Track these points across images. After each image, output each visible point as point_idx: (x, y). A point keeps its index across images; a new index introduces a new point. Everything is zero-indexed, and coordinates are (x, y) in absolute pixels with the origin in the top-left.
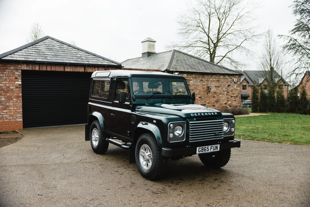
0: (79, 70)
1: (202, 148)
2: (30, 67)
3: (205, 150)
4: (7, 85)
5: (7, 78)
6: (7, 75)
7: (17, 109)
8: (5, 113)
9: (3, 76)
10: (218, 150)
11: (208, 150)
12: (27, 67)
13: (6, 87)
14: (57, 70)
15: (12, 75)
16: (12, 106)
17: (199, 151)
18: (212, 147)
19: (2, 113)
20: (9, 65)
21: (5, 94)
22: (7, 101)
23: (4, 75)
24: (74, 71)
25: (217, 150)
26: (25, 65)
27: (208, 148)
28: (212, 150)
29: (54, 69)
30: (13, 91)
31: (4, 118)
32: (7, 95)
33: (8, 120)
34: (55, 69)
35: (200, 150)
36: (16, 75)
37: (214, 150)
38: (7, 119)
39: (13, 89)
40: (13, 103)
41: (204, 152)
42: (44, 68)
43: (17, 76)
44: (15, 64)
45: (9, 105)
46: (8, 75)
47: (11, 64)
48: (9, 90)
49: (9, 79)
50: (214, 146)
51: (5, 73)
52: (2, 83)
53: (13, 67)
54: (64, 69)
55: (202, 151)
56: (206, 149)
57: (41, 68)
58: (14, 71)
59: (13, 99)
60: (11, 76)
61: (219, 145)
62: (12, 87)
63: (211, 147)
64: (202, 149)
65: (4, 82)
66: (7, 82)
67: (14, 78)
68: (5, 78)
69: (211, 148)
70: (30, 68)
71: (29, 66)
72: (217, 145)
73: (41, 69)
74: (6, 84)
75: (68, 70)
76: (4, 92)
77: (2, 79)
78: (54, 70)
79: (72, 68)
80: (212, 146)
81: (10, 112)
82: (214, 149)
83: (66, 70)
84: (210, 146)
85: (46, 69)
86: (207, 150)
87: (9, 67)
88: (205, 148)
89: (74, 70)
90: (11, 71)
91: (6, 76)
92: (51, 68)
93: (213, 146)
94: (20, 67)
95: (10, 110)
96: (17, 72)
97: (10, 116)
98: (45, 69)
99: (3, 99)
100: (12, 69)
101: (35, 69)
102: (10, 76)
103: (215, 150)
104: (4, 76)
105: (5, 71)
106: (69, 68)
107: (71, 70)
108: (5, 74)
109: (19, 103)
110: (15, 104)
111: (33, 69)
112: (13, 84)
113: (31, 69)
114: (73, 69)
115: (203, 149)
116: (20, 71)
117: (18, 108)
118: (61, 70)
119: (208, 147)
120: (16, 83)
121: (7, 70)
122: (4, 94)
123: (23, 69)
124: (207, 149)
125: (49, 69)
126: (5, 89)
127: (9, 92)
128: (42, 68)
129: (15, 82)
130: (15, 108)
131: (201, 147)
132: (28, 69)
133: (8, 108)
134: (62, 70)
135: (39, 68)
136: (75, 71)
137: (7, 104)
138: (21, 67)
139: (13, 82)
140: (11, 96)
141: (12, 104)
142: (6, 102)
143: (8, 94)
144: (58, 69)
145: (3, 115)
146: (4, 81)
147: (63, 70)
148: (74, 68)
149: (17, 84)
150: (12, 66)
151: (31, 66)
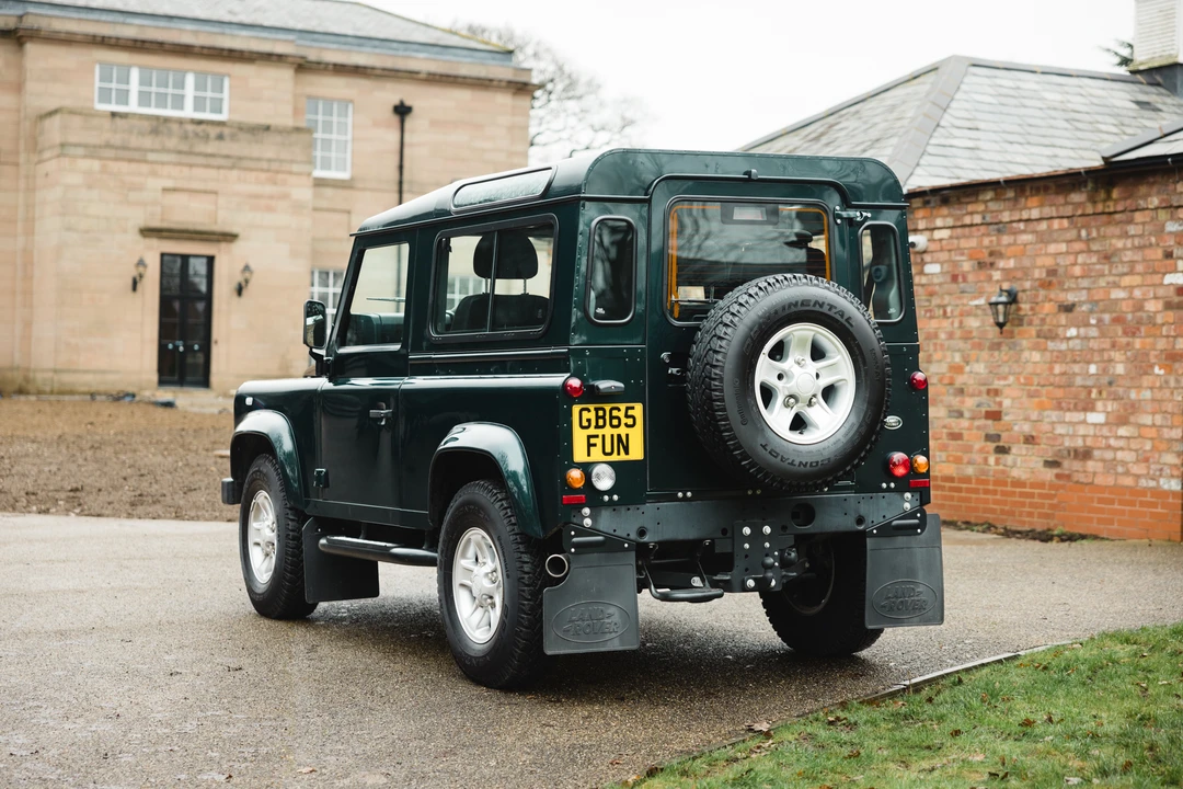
4: (1137, 293)
5: (1135, 258)
6: (1137, 242)
7: (1164, 423)
8: (1121, 443)
9: (1125, 249)
13: (1130, 302)
15: (1153, 240)
16: (1149, 407)
19: (1112, 442)
20: (1143, 189)
21: (1128, 344)
22: (1132, 379)
23: (1129, 243)
30: (1154, 325)
31: (1120, 469)
32: (1133, 348)
33: (1128, 481)
36: (1166, 237)
38: (1127, 473)
39: (1155, 313)
40: (1151, 388)
43: (1172, 243)
44: (1165, 178)
45: (1140, 401)
46: (1142, 242)
47: (1151, 180)
48: (1141, 318)
49: (1144, 260)
51: (1132, 230)
52: (1119, 287)
53: (1158, 193)
58: (1162, 215)
59: (1152, 366)
60: (1151, 245)
62: (1151, 306)
65: (1127, 281)
66: (1137, 280)
67: (1159, 253)
68: (1128, 256)
74: (1131, 288)
76: (1125, 333)
77: (1122, 262)
81: (1140, 436)
87: (1145, 197)
90: (1152, 219)
91: (1133, 244)
95: (1140, 426)
96: (1172, 219)
97: (1138, 461)
99: (1120, 369)
100: (1156, 208)
102: (1147, 243)
104: (1128, 249)
105: (1131, 221)
108: (1133, 236)
109: (1172, 393)
110: (1159, 395)
112: (1154, 285)
117: (1166, 418)
120: (1169, 279)
121: (1138, 217)
122: (1124, 340)
126: (1130, 316)
127: (1143, 329)
129: (1164, 274)
130: (1158, 419)
133: (1132, 413)
137: (1133, 395)
139: (1156, 279)
140: (1147, 355)
141: (1147, 394)
142: (1127, 383)
143: (1138, 343)
145: (1116, 449)
146: (1126, 274)
149: (1172, 288)
150: (1155, 189)
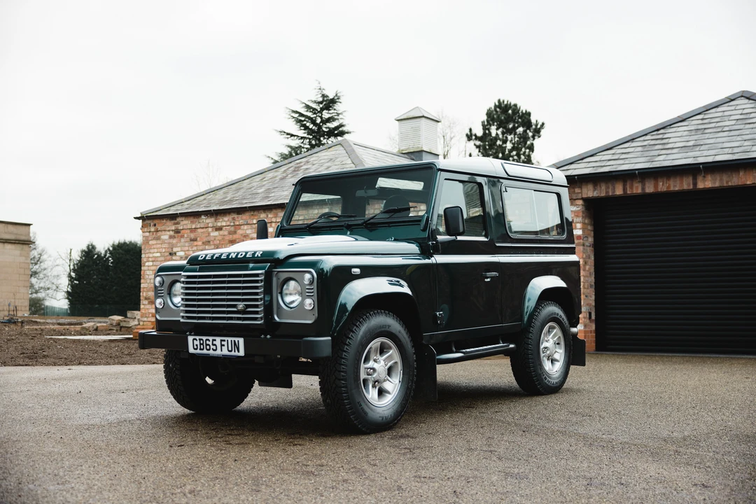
0: (744, 179)
1: (200, 340)
2: (600, 189)
3: (208, 347)
10: (242, 353)
11: (214, 348)
12: (595, 189)
14: (672, 189)
17: (195, 347)
18: (223, 343)
24: (725, 185)
25: (237, 354)
26: (590, 187)
27: (214, 343)
28: (225, 352)
29: (663, 186)
34: (669, 187)
35: (197, 345)
37: (231, 351)
41: (205, 351)
42: (637, 188)
43: (573, 216)
50: (230, 339)
54: (695, 184)
55: (201, 349)
56: (209, 345)
57: (628, 189)
61: (241, 341)
63: (221, 341)
64: (200, 344)
69: (222, 345)
70: (601, 193)
71: (600, 187)
72: (236, 339)
73: (628, 192)
75: (706, 183)
78: (665, 190)
79: (718, 178)
80: (224, 341)
82: (230, 349)
83: (701, 185)
84: (218, 339)
85: (643, 189)
86: (212, 347)
88: (208, 342)
89: (727, 182)
92: (656, 186)
93: (226, 339)
94: (580, 191)
96: (572, 205)
98: (640, 191)
101: (614, 192)
103: (233, 353)
106: (709, 177)
107: (715, 183)
111: (608, 192)
113: (603, 194)
114: (721, 180)
115: (203, 344)
116: (580, 202)
118: (685, 187)
119: (213, 340)
123: (585, 196)
124: (213, 345)
125: (650, 188)
128: (631, 188)
131: (198, 338)
132: (595, 194)
134: (689, 185)
135: (625, 189)
136: (730, 184)
138: (581, 193)
144: (675, 186)
147: (691, 187)
148: (725, 178)
151: (603, 187)
